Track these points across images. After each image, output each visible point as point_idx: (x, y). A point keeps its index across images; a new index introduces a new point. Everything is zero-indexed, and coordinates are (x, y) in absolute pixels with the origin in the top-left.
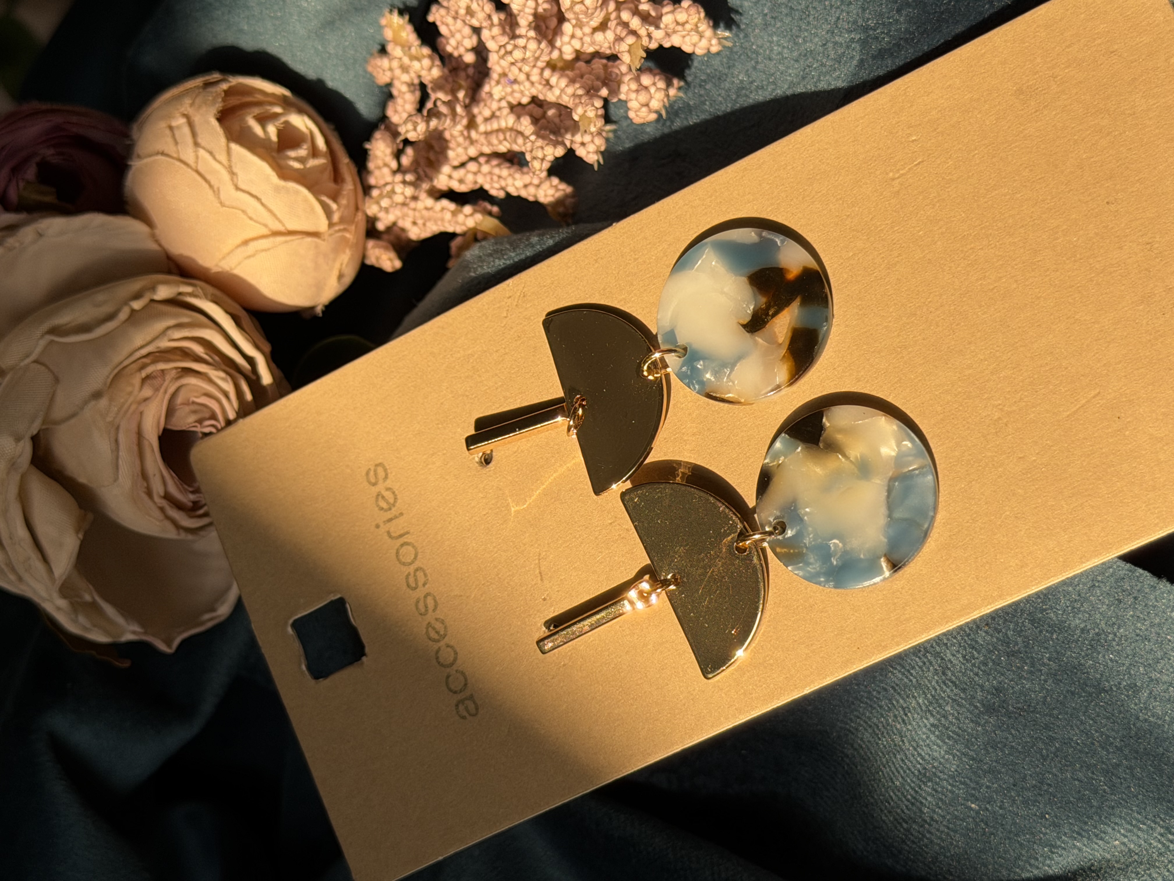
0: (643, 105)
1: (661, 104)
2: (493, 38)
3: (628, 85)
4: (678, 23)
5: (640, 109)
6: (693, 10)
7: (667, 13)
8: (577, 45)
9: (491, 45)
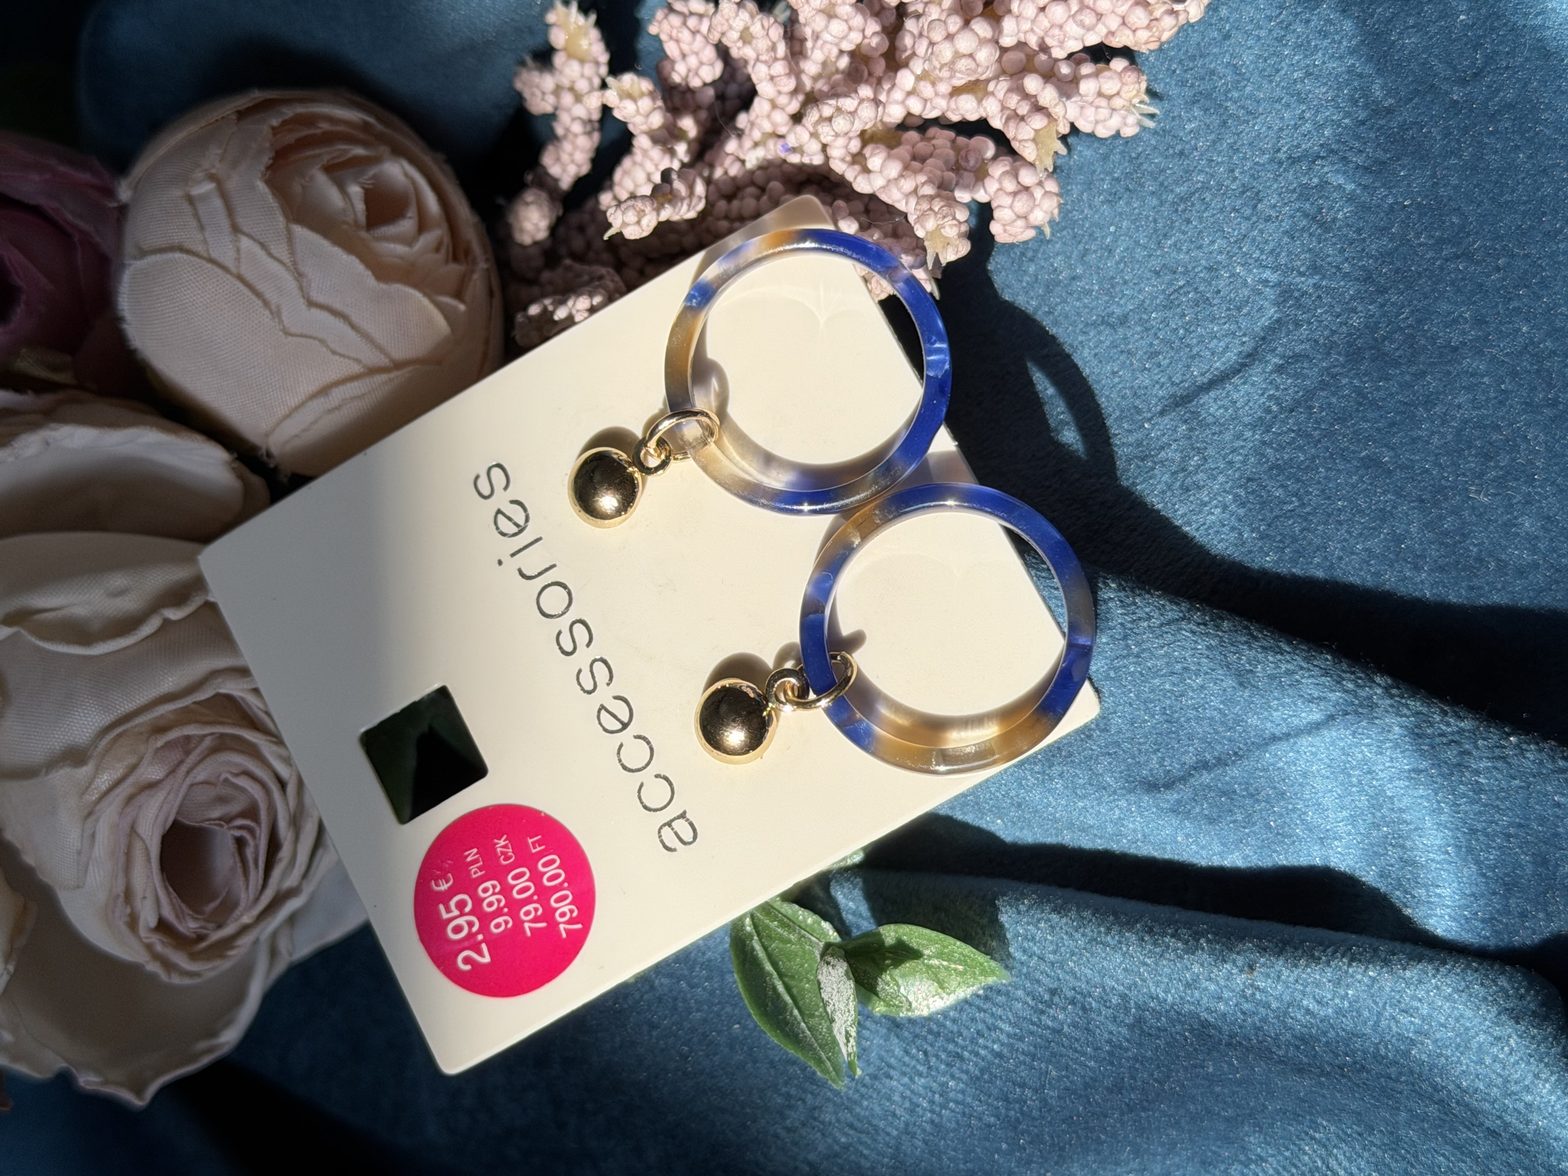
0: (1019, 217)
1: (1047, 219)
2: (772, 78)
3: (1000, 183)
4: (1100, 94)
5: (1014, 221)
6: (1131, 77)
7: (1087, 76)
8: (915, 106)
9: (764, 88)
